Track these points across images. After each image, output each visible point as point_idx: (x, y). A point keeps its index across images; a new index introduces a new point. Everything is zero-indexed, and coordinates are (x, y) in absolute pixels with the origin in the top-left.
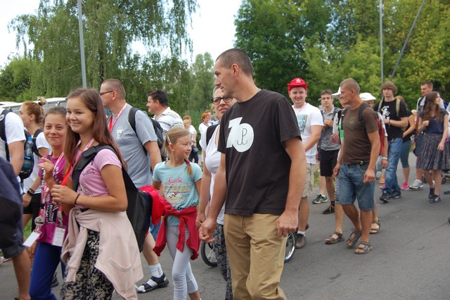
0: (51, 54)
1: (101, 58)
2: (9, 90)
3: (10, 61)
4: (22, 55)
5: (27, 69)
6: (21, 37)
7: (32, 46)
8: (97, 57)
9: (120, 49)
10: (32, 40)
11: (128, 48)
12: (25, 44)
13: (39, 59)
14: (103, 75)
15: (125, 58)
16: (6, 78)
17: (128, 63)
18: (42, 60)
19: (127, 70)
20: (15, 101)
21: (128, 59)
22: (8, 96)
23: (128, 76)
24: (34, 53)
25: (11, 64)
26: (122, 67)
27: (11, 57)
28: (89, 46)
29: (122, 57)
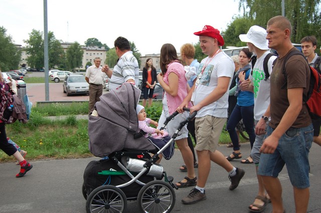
0: (261, 14)
1: (295, 16)
2: (232, 39)
3: (233, 20)
4: (242, 15)
5: (244, 25)
6: (242, 4)
7: (248, 10)
8: (293, 15)
9: (310, 9)
10: (249, 5)
11: (316, 8)
12: (244, 9)
13: (252, 18)
14: (296, 28)
15: (313, 16)
16: (231, 31)
17: (315, 19)
18: (254, 18)
19: (314, 24)
20: (236, 46)
21: (315, 16)
22: (231, 43)
23: (314, 28)
24: (250, 14)
25: (234, 22)
26: (310, 22)
27: (234, 17)
28: (288, 8)
29: (311, 15)
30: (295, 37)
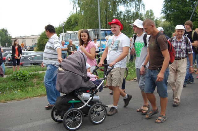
0: (86, 12)
1: (106, 13)
2: (70, 26)
3: (70, 15)
4: (75, 12)
5: (77, 18)
6: (75, 5)
7: (79, 9)
8: (105, 13)
9: (114, 9)
10: (79, 6)
11: (117, 9)
12: (76, 8)
13: (81, 14)
14: (107, 20)
15: (116, 13)
16: (69, 22)
17: (117, 15)
18: (83, 14)
19: (117, 18)
20: (72, 31)
21: (117, 13)
22: (70, 29)
24: (80, 11)
25: (71, 16)
26: (115, 17)
27: (71, 13)
28: (102, 8)
29: (115, 12)
30: (106, 25)
